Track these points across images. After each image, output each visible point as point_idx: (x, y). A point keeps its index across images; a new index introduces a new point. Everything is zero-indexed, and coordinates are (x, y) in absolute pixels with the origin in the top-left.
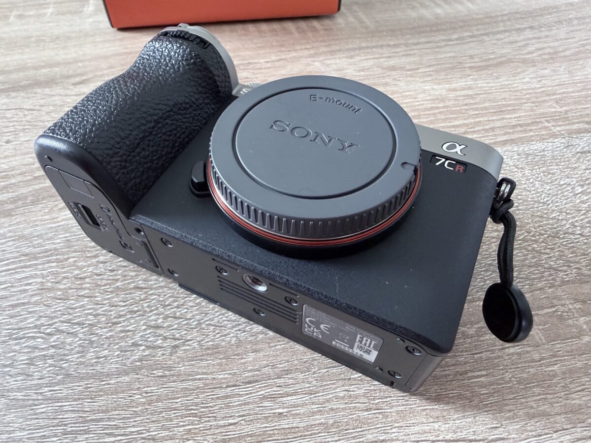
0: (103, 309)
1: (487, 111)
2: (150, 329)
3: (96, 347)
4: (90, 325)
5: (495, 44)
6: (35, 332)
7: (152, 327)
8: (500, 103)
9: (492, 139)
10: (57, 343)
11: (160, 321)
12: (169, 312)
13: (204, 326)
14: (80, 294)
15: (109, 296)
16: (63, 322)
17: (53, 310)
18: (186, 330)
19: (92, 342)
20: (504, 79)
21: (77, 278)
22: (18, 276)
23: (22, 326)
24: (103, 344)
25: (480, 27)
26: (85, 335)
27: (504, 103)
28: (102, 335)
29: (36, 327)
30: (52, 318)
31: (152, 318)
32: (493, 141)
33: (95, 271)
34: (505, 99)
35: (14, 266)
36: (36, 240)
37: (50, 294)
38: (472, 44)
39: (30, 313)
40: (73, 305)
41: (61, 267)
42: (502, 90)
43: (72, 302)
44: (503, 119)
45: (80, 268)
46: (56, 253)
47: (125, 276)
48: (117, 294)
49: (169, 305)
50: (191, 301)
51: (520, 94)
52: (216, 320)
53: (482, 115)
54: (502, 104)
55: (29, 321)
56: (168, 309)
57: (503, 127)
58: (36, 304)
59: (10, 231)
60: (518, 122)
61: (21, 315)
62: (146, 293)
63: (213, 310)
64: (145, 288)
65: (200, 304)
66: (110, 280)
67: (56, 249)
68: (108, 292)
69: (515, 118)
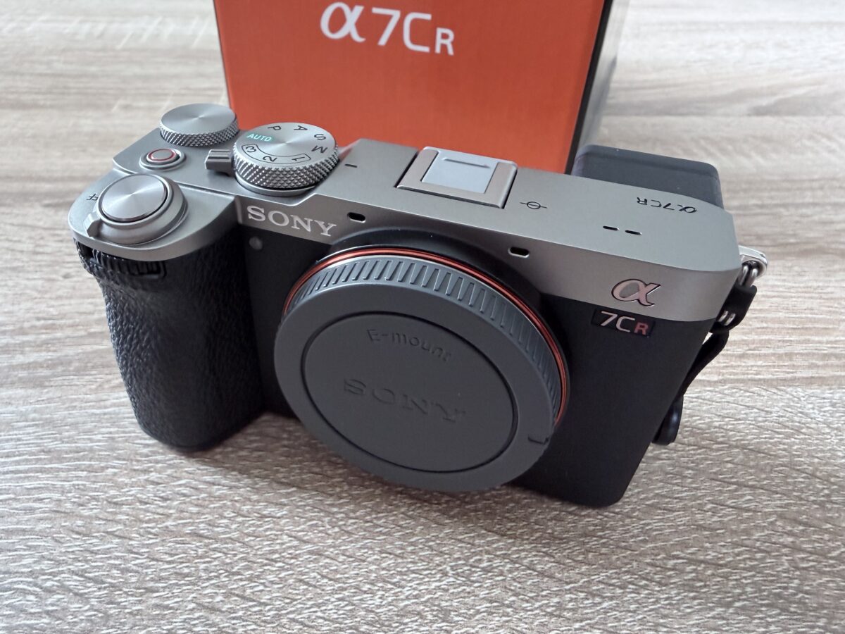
0: (138, 561)
1: (781, 326)
2: (201, 611)
3: (112, 627)
4: (112, 585)
5: (797, 222)
6: (29, 583)
7: (204, 607)
8: (804, 315)
9: (788, 373)
10: (55, 608)
11: (219, 598)
12: (235, 586)
13: (284, 621)
14: (109, 530)
15: (151, 541)
16: (73, 573)
17: (63, 550)
18: (255, 623)
19: (107, 617)
20: (811, 278)
21: (110, 502)
22: (27, 484)
23: (12, 569)
24: (123, 624)
25: (773, 193)
26: (100, 602)
27: (810, 316)
28: (125, 607)
29: (31, 573)
30: (59, 563)
31: (206, 592)
32: (789, 376)
33: (139, 495)
34: (812, 309)
35: (27, 467)
36: (68, 431)
37: (65, 522)
38: (760, 218)
39: (30, 548)
40: (95, 546)
41: (93, 479)
42: (807, 295)
43: (94, 541)
44: (808, 341)
45: (119, 486)
46: (91, 455)
47: (182, 511)
48: (163, 541)
49: (238, 573)
50: (272, 571)
51: (836, 305)
52: (306, 613)
53: (773, 331)
54: (807, 318)
55: (24, 562)
56: (235, 580)
57: (807, 354)
58: (42, 534)
59: (35, 411)
60: (832, 351)
61: (16, 550)
62: (206, 545)
63: (305, 595)
64: (207, 538)
65: (286, 581)
66: (158, 514)
67: (91, 450)
68: (150, 533)
69: (828, 342)
